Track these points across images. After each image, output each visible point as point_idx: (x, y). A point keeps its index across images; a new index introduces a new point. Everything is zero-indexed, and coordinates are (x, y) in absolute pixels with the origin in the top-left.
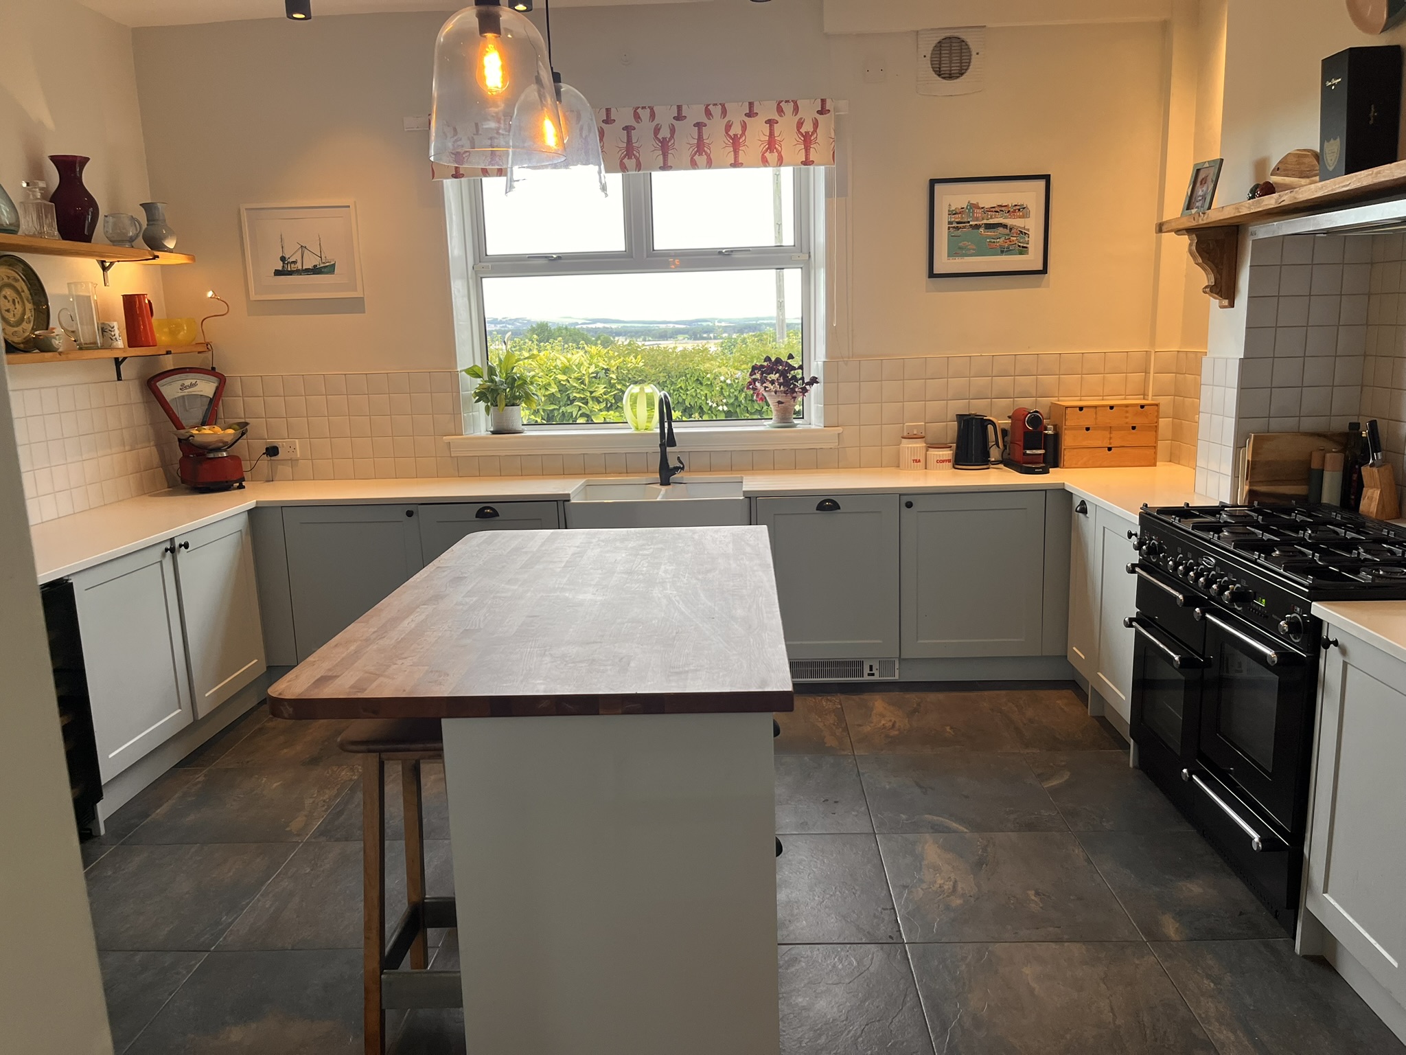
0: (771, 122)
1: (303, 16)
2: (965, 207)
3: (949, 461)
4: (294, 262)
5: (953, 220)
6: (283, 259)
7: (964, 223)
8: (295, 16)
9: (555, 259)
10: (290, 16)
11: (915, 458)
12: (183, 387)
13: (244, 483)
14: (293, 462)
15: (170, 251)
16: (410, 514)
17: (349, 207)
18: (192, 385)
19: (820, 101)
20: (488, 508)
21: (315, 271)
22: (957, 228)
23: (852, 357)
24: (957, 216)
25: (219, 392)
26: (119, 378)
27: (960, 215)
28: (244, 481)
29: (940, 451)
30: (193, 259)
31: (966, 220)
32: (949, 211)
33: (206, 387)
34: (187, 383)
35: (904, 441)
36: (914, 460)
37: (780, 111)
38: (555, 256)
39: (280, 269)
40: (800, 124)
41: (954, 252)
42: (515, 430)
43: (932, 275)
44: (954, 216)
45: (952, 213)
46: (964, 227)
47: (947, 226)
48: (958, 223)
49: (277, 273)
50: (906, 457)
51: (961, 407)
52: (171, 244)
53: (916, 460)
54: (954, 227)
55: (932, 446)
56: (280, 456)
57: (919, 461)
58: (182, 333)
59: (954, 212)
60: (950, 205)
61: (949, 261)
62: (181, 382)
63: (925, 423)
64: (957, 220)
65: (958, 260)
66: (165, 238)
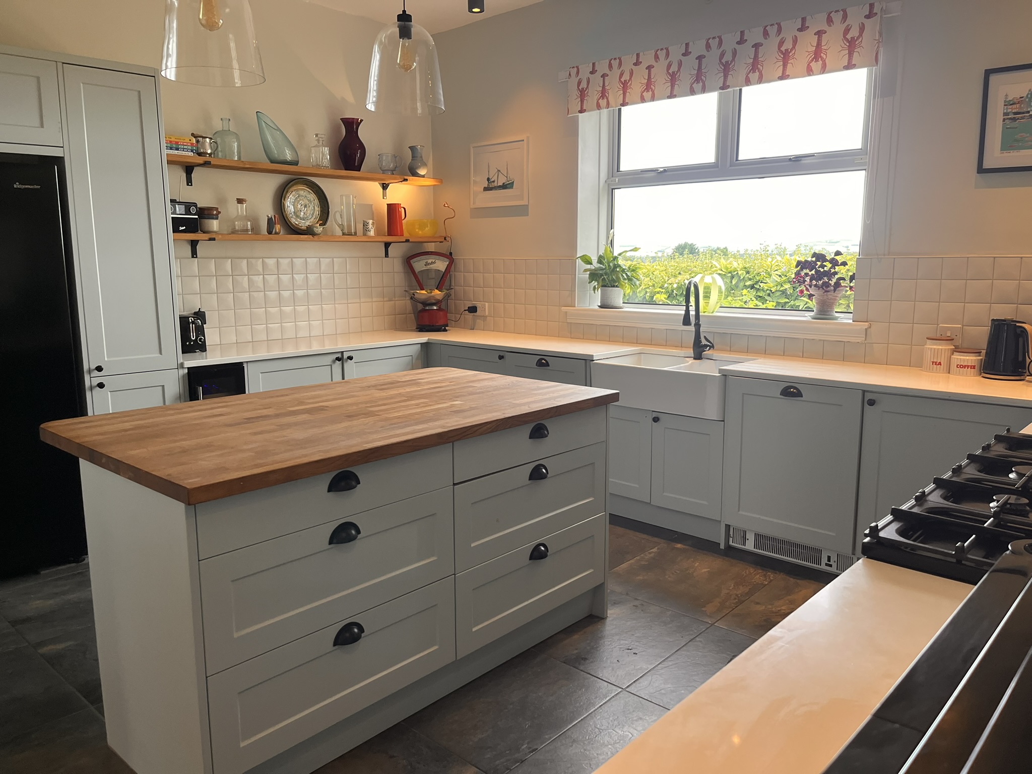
0: (819, 33)
1: (478, 10)
2: (1025, 95)
3: (974, 367)
4: (494, 181)
5: (1009, 110)
6: (488, 179)
7: (1023, 113)
8: (474, 10)
9: (661, 172)
10: (470, 11)
11: (935, 361)
12: (427, 264)
13: (447, 328)
14: (484, 318)
15: (423, 176)
16: (501, 357)
17: (523, 140)
18: (432, 263)
19: (868, 5)
20: (545, 360)
21: (504, 187)
22: (1014, 119)
23: (889, 255)
24: (1015, 106)
25: (448, 268)
26: (387, 255)
27: (1018, 105)
28: (447, 326)
29: (966, 356)
30: (441, 181)
31: (1025, 110)
32: (1005, 101)
33: (441, 265)
34: (430, 261)
35: (929, 341)
36: (933, 362)
37: (830, 21)
38: (662, 170)
39: (486, 186)
40: (847, 31)
41: (1008, 145)
42: (613, 306)
43: (981, 170)
44: (1011, 107)
45: (1008, 103)
46: (1023, 118)
47: (1002, 118)
48: (1015, 113)
49: (486, 189)
50: (928, 357)
51: (1003, 312)
52: (422, 172)
53: (936, 363)
54: (1010, 119)
55: (957, 350)
56: (478, 313)
57: (940, 364)
58: (427, 229)
59: (1011, 103)
60: (1006, 95)
61: (1002, 155)
62: (426, 261)
63: (963, 326)
64: (1014, 111)
65: (1014, 154)
66: (419, 167)
